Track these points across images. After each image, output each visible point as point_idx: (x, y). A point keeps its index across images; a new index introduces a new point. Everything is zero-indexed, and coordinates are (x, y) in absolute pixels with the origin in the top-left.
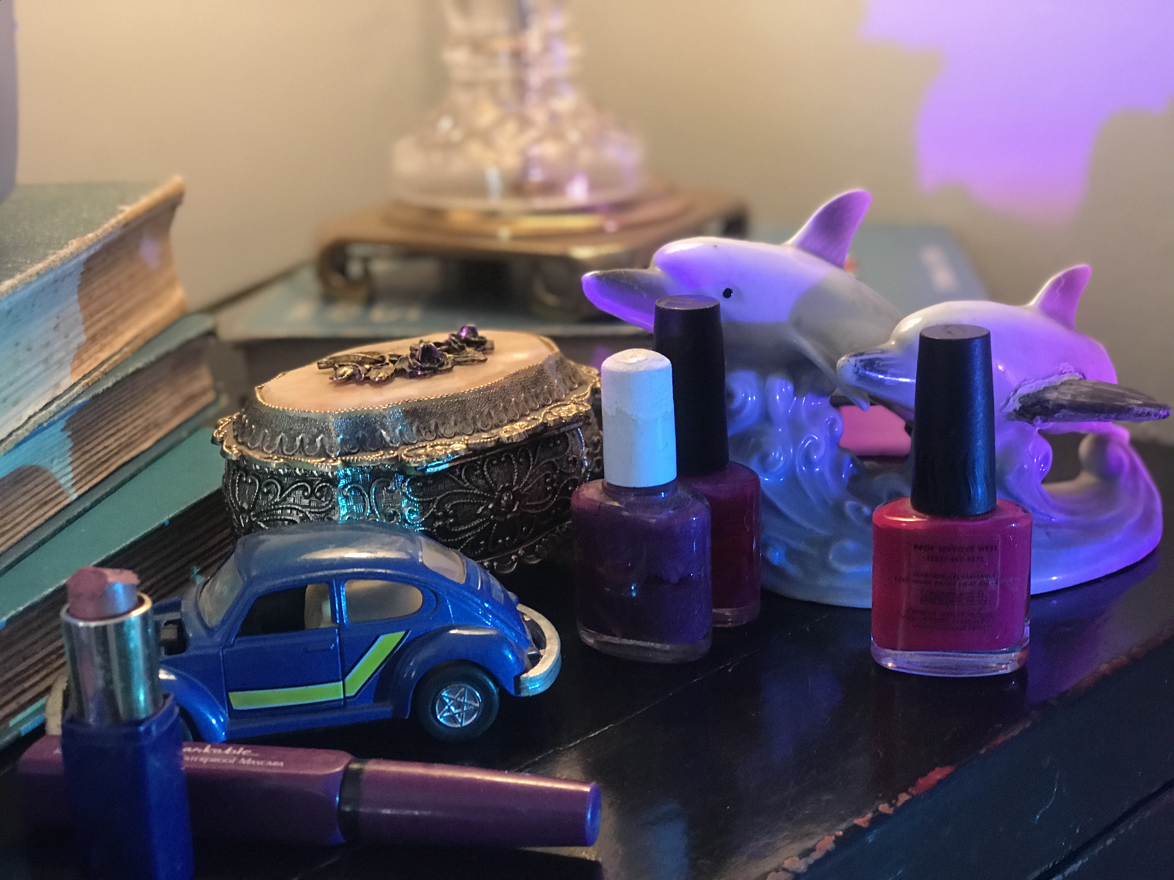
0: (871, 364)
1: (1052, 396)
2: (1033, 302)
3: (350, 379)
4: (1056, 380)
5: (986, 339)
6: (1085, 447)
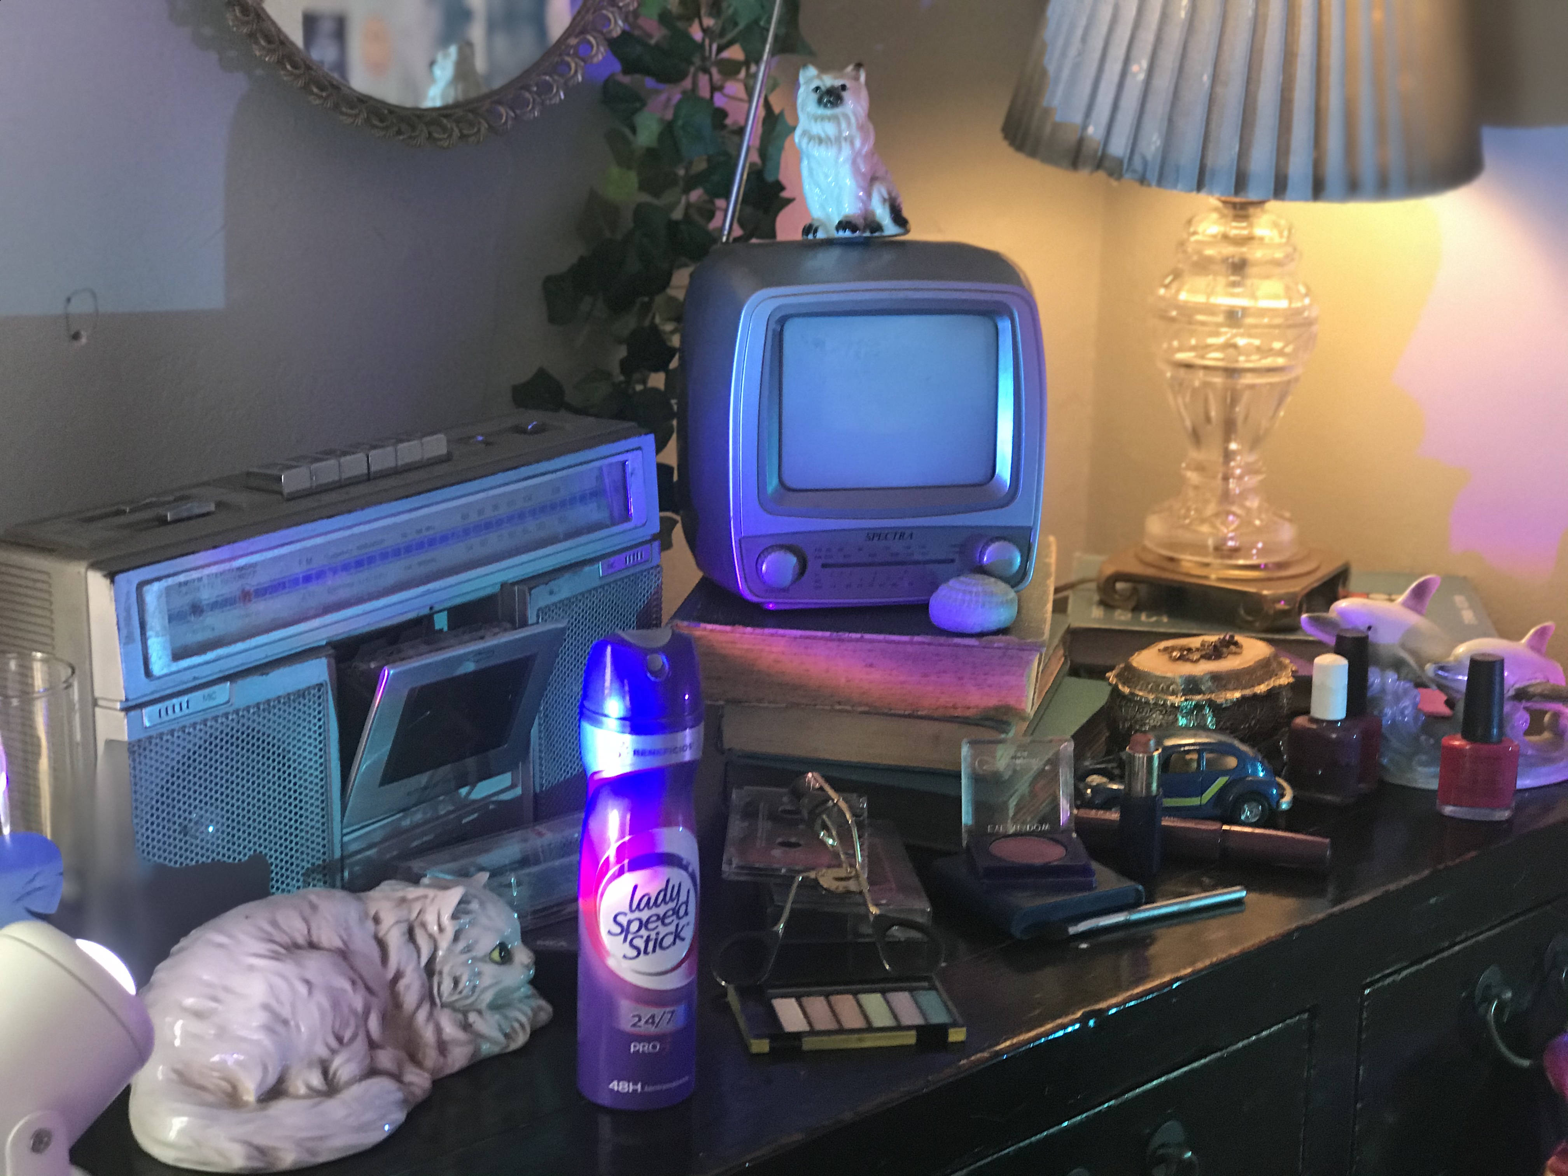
0: (1442, 668)
1: (1531, 690)
2: (1524, 641)
3: (1180, 658)
4: (1534, 682)
5: (1502, 662)
6: (1547, 718)
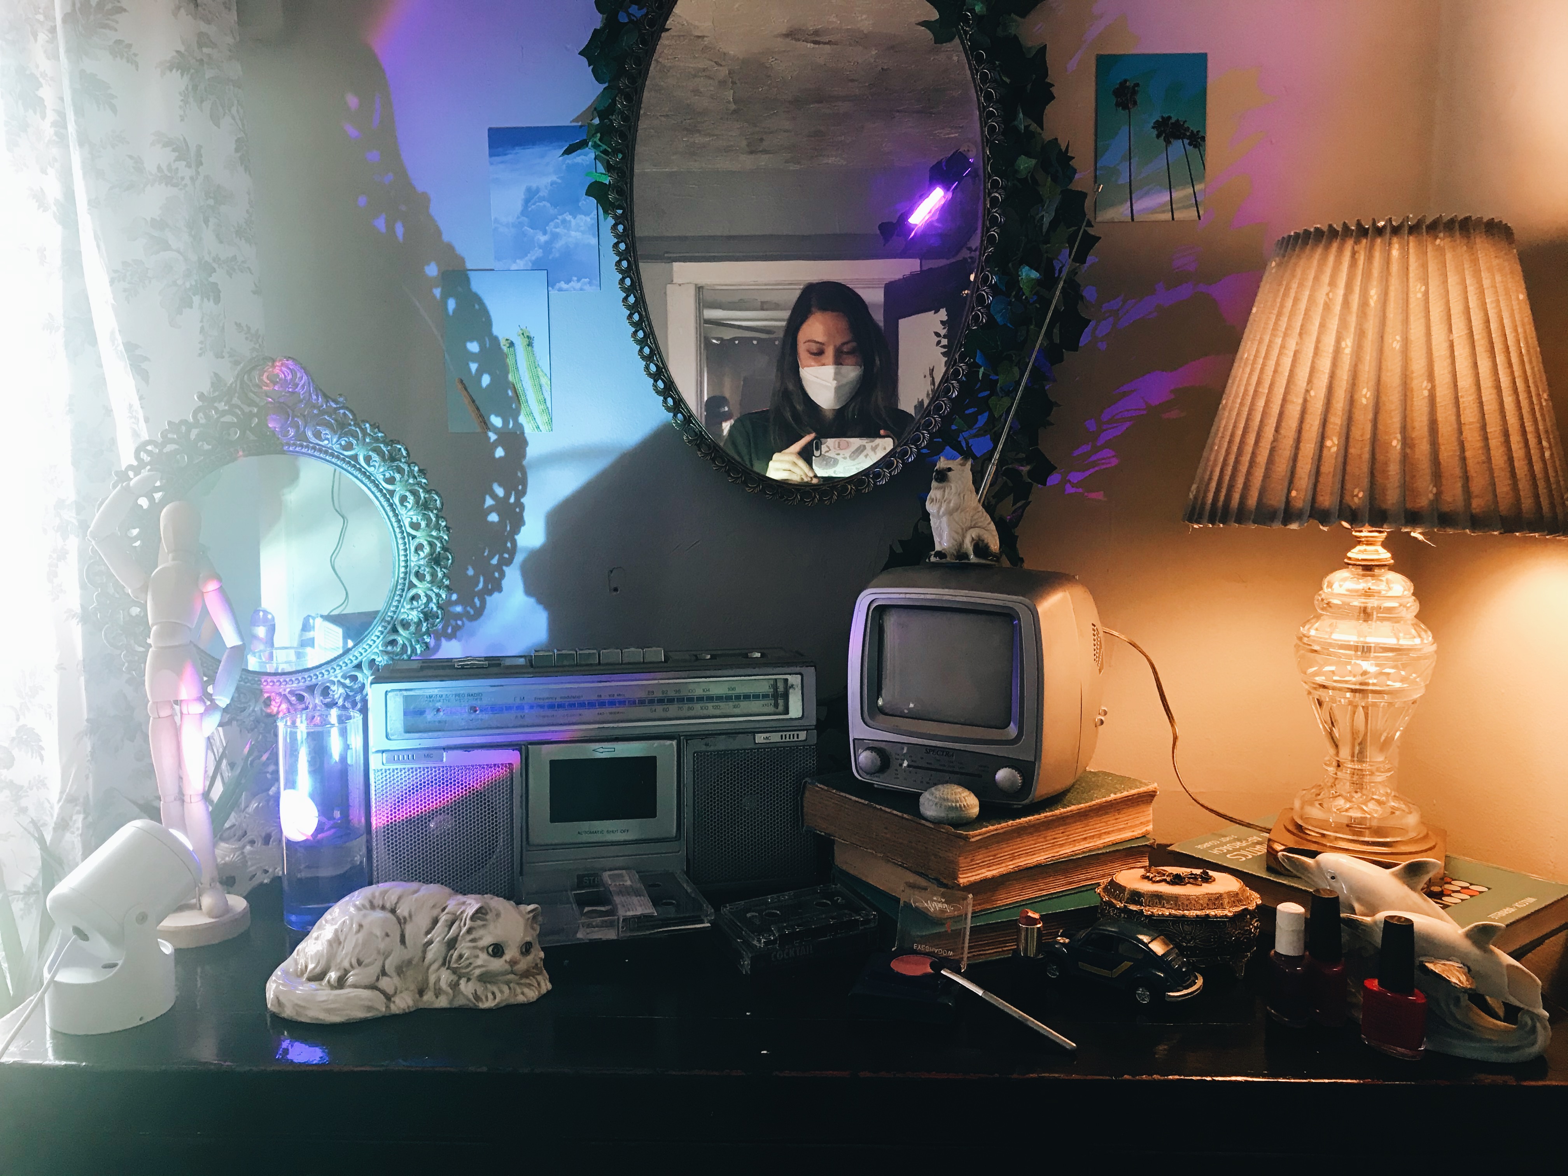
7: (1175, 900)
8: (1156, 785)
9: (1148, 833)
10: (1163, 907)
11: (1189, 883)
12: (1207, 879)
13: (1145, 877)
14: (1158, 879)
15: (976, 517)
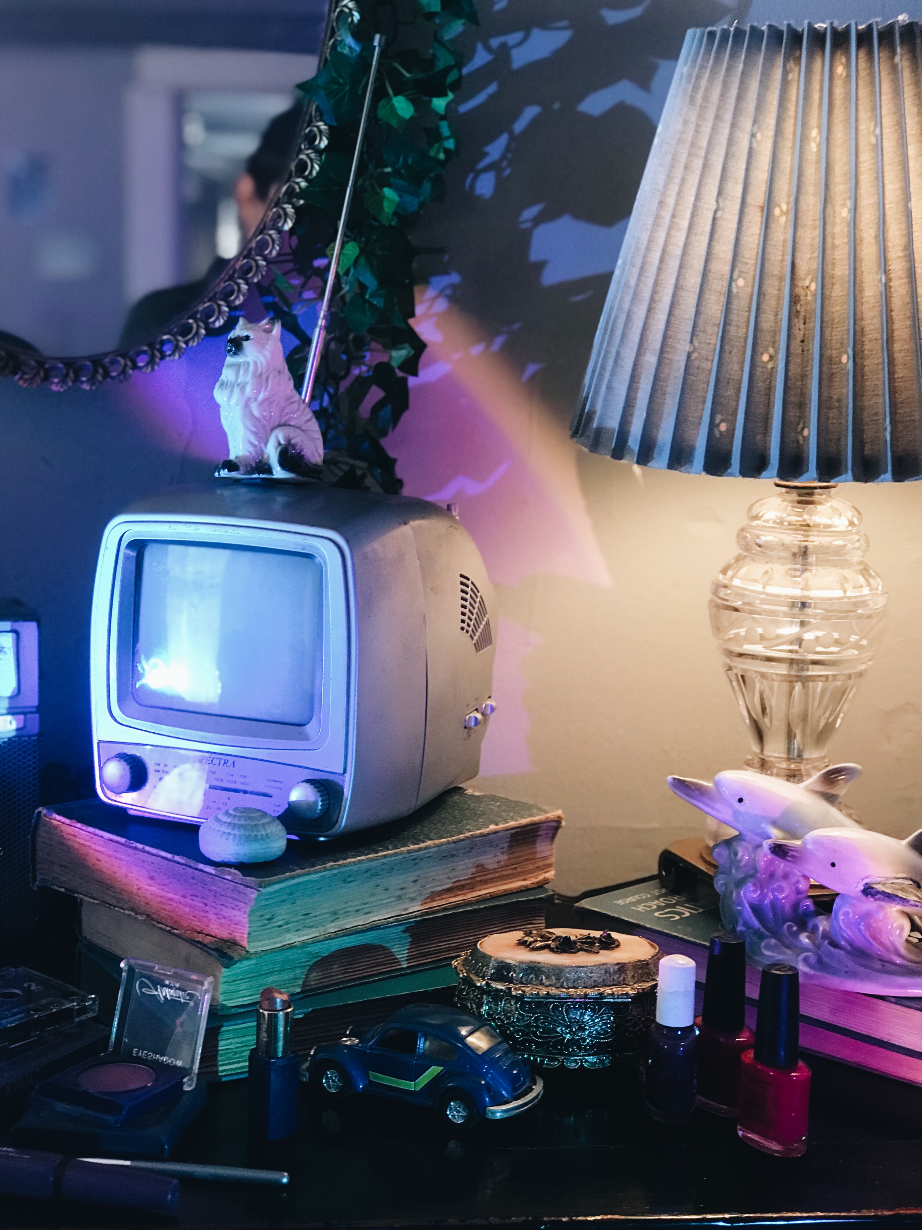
7: (558, 972)
8: (559, 812)
9: (546, 881)
10: (542, 984)
11: (582, 950)
12: (609, 944)
13: (522, 943)
14: (539, 944)
15: (288, 410)
